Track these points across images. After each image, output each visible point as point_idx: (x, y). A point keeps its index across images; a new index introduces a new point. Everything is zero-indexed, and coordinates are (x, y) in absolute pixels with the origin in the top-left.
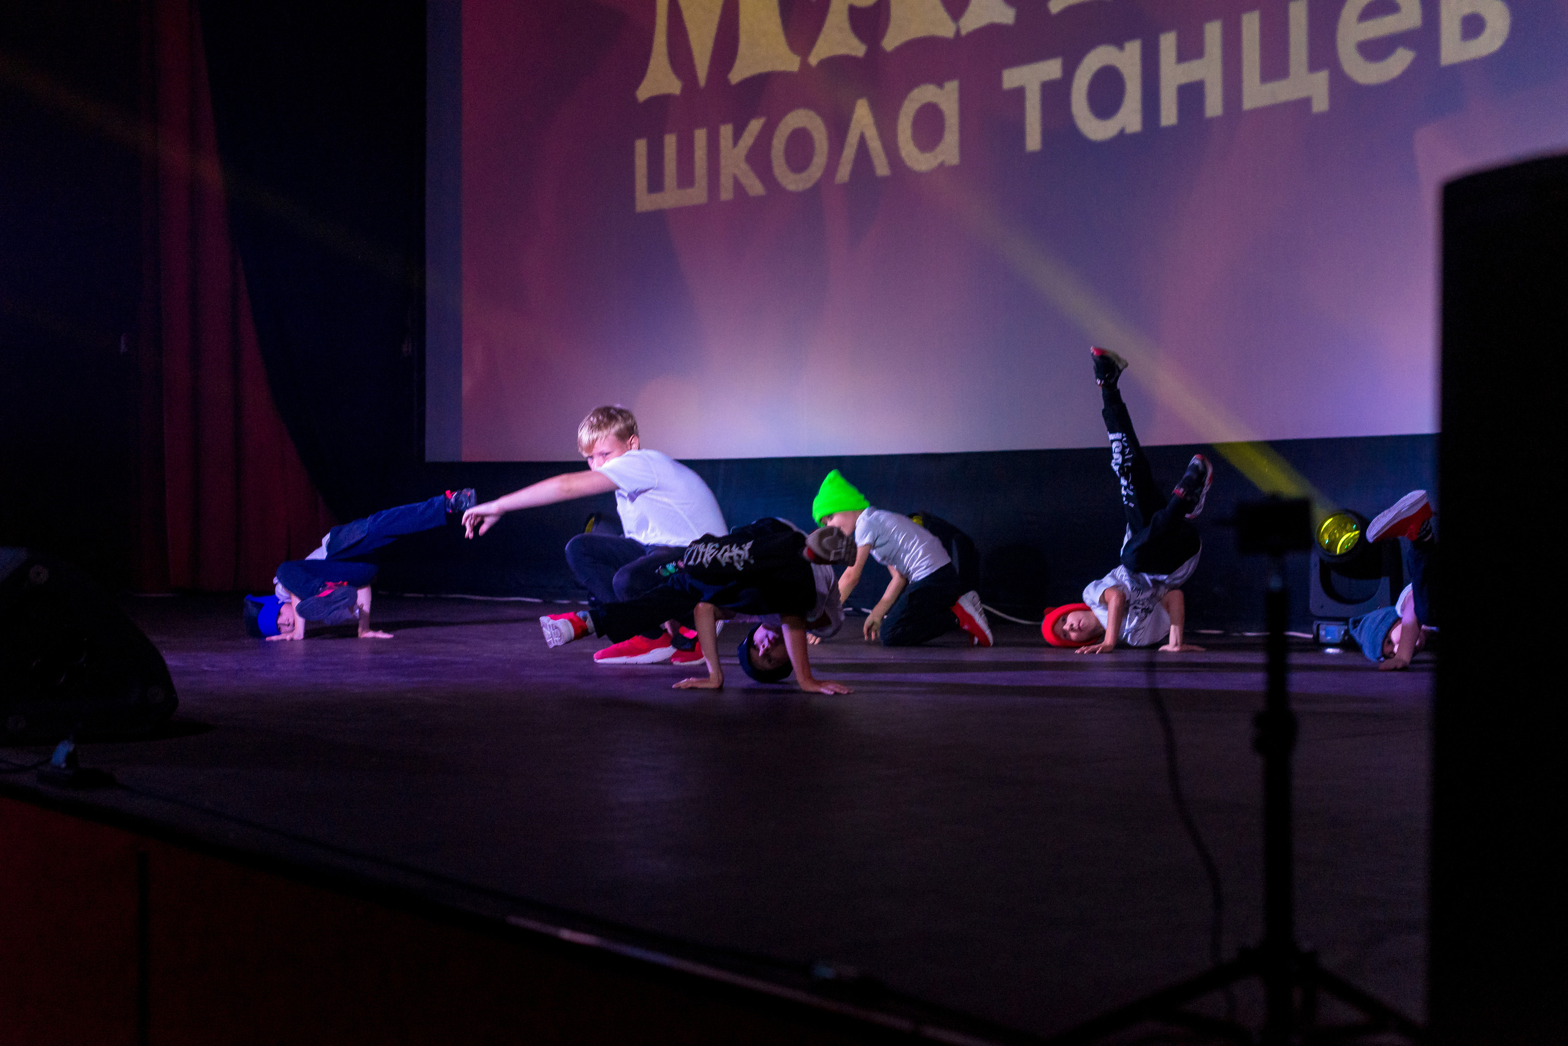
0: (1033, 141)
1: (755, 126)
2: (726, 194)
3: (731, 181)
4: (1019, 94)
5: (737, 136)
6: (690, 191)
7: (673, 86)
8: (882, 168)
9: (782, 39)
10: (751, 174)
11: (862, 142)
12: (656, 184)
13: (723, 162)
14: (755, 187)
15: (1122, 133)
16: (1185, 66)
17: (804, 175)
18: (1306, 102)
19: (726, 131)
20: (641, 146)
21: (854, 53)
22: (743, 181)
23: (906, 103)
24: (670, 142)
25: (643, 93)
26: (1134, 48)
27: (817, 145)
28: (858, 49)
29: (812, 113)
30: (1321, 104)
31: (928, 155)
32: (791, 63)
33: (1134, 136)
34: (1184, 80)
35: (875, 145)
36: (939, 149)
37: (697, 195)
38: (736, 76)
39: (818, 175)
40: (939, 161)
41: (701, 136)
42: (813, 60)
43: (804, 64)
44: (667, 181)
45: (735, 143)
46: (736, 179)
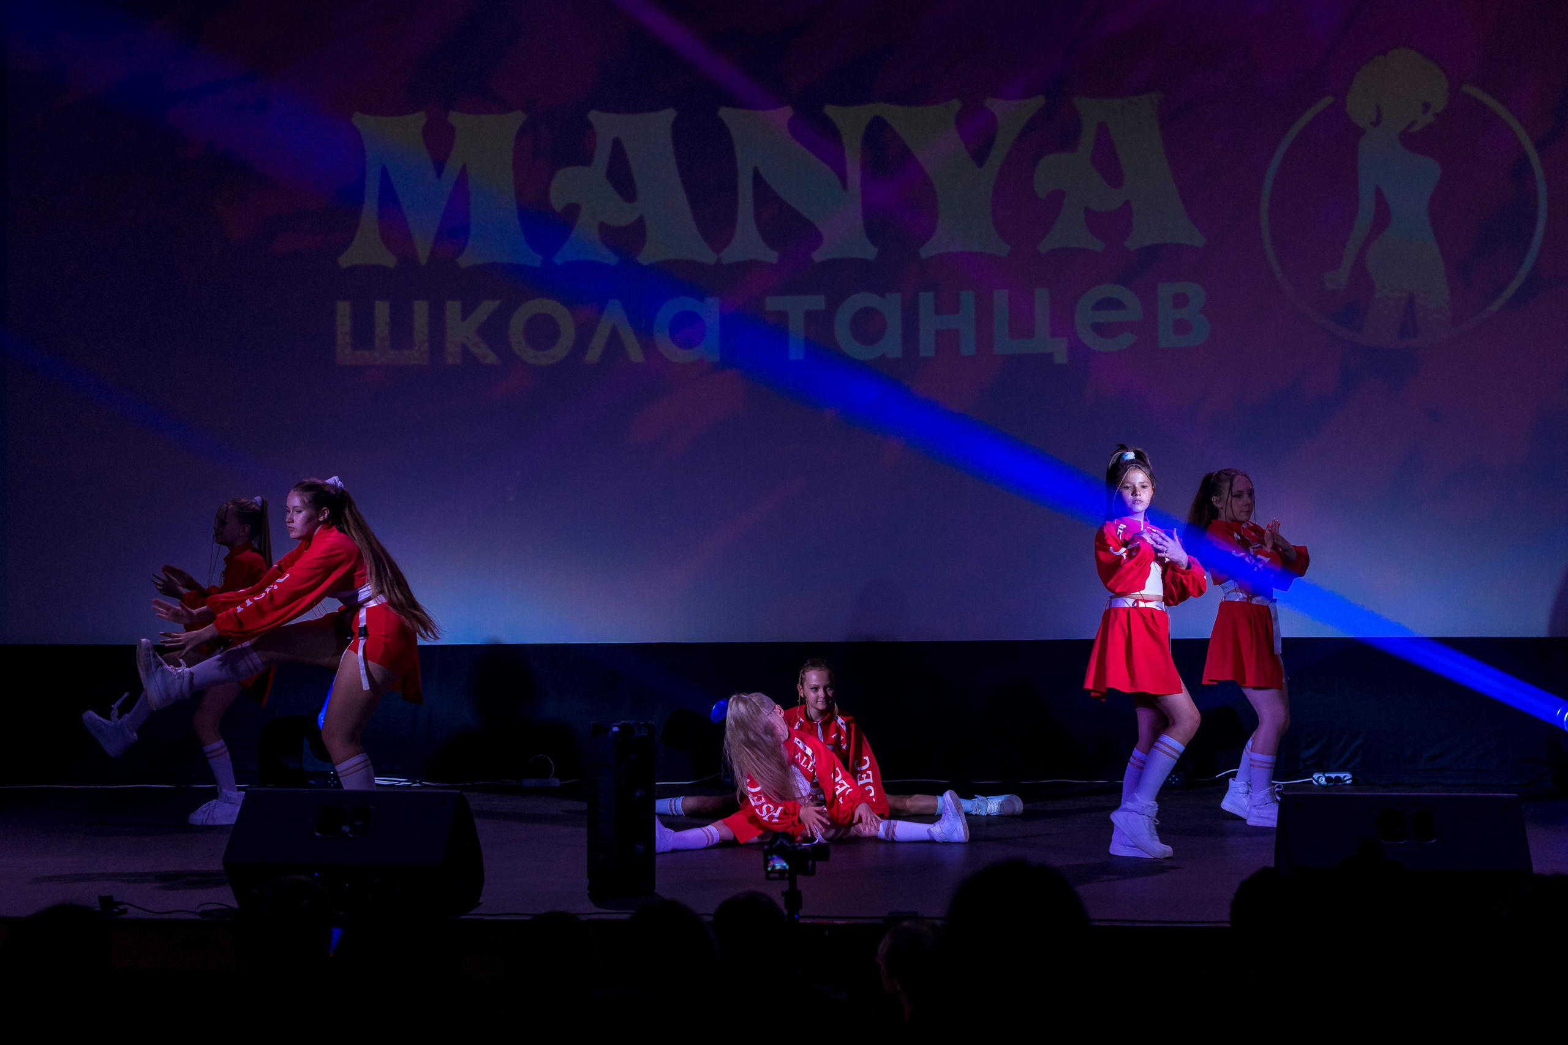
0: (796, 353)
1: (488, 307)
2: (453, 359)
3: (459, 349)
4: (784, 315)
5: (466, 313)
6: (407, 352)
7: (389, 260)
9: (521, 237)
10: (485, 347)
11: (614, 333)
12: (363, 342)
13: (448, 332)
14: (487, 356)
15: (883, 356)
16: (942, 317)
17: (548, 352)
18: (1051, 355)
19: (453, 308)
20: (344, 307)
21: (605, 261)
22: (474, 350)
23: (663, 308)
24: (382, 307)
25: (346, 260)
26: (895, 299)
27: (563, 329)
29: (555, 303)
30: (1061, 357)
31: (686, 352)
32: (535, 260)
33: (894, 360)
34: (941, 327)
35: (628, 336)
36: (697, 348)
37: (416, 355)
38: (467, 260)
39: (565, 354)
40: (697, 357)
41: (421, 306)
42: (559, 260)
43: (548, 262)
44: (377, 342)
45: (464, 317)
46: (464, 346)
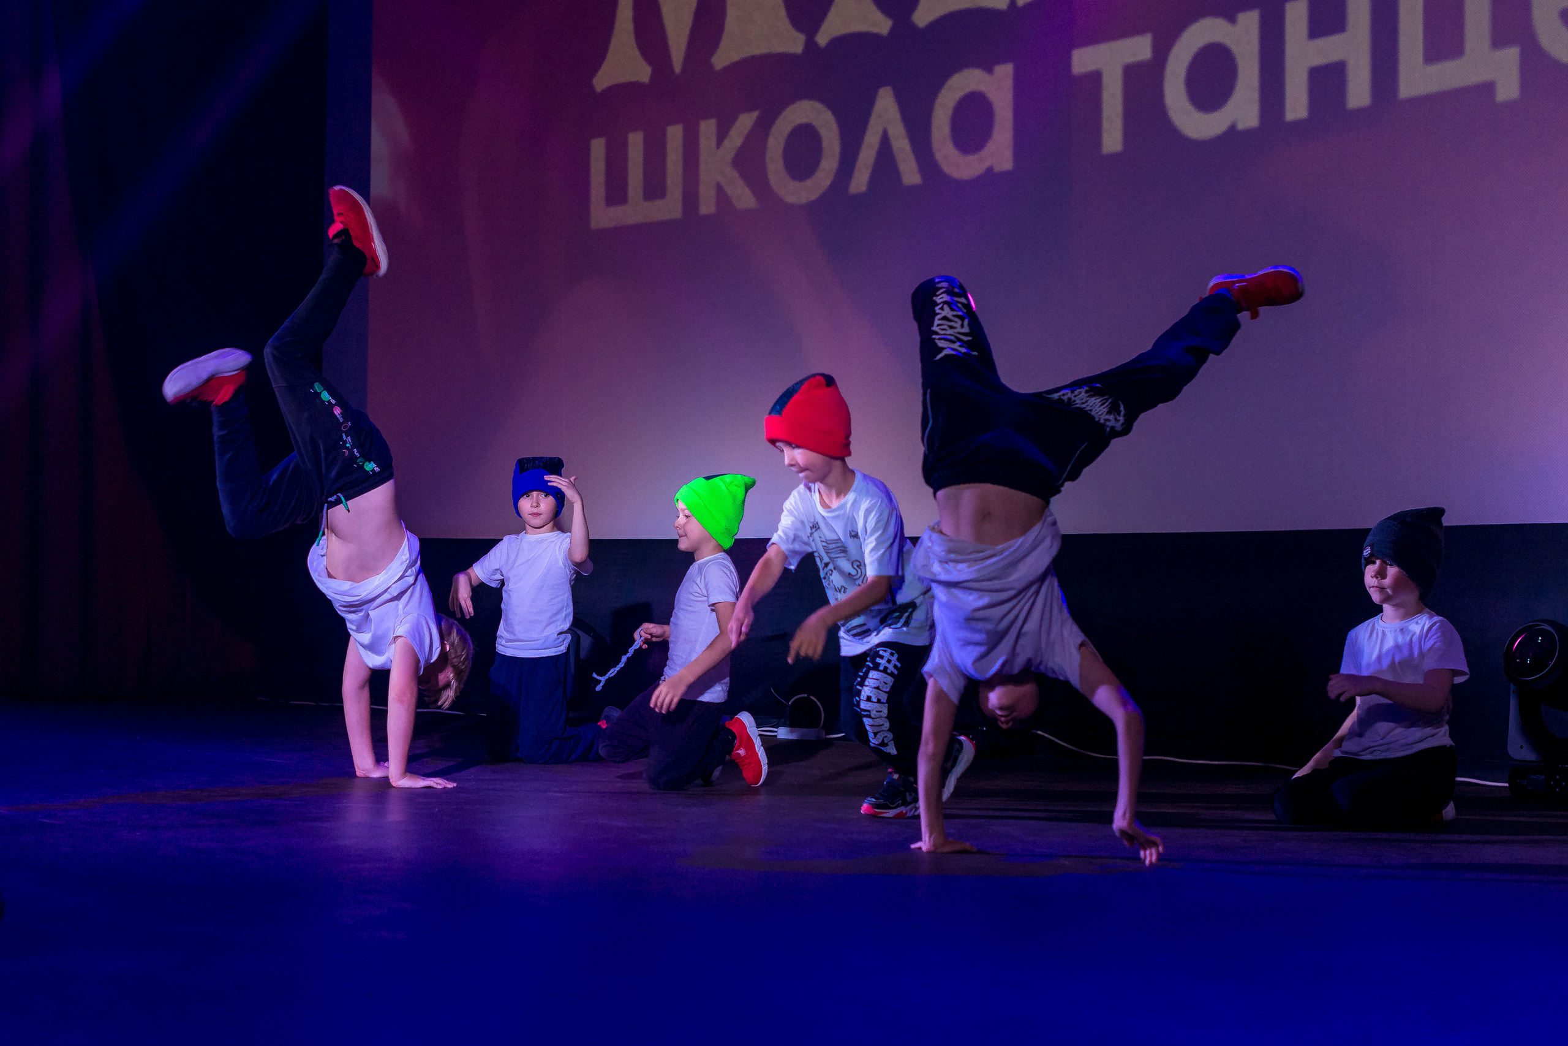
0: (1112, 139)
1: (746, 121)
2: (707, 207)
3: (713, 191)
4: (1095, 78)
5: (722, 135)
6: (659, 203)
7: (641, 72)
8: (910, 173)
9: (783, 13)
10: (740, 183)
11: (885, 141)
12: (616, 194)
13: (702, 167)
14: (743, 197)
15: (1232, 128)
16: (1320, 42)
17: (809, 183)
18: (1487, 89)
19: (708, 128)
20: (598, 147)
21: (875, 30)
22: (729, 190)
23: (943, 91)
24: (636, 141)
25: (602, 81)
26: (1250, 21)
27: (825, 144)
28: (881, 25)
29: (817, 105)
30: (1508, 90)
31: (970, 158)
32: (793, 43)
33: (1248, 133)
34: (1319, 61)
35: (901, 145)
36: (985, 152)
37: (669, 208)
38: (722, 59)
39: (828, 183)
40: (987, 164)
41: (675, 134)
42: (822, 39)
43: (810, 44)
44: (631, 190)
45: (720, 142)
46: (719, 188)
